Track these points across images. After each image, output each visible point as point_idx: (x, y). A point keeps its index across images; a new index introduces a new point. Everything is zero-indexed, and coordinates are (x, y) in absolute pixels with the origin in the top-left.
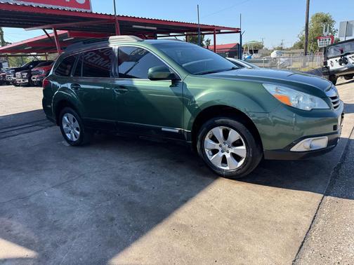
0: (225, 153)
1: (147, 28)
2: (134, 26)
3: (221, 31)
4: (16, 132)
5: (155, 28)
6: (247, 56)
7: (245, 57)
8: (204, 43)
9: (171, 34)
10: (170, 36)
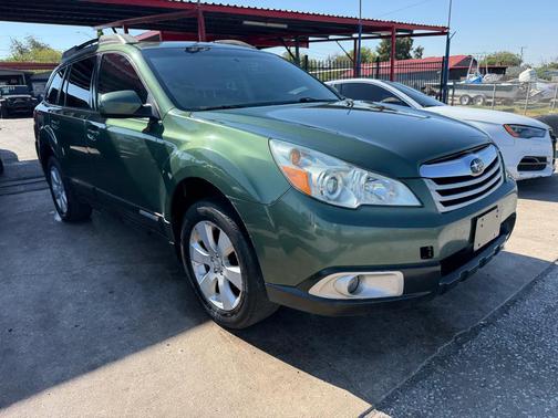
0: (218, 275)
1: (269, 25)
2: (246, 22)
3: (415, 32)
4: (22, 188)
5: (285, 26)
6: (474, 79)
7: (471, 78)
8: (411, 53)
9: (331, 37)
10: (329, 40)
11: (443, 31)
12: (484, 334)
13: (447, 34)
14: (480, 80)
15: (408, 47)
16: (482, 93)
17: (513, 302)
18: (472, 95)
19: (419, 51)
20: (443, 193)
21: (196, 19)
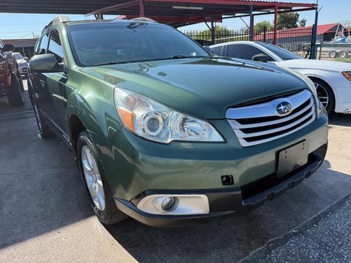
0: (96, 185)
2: (175, 7)
3: (293, 8)
5: (201, 8)
6: (340, 39)
7: (337, 39)
8: (298, 23)
9: (236, 15)
10: (235, 17)
11: (313, 7)
12: (292, 242)
13: (316, 9)
14: (344, 40)
15: (295, 19)
16: (345, 49)
17: (325, 214)
18: (338, 51)
19: (303, 22)
20: (245, 131)
21: (138, 6)
